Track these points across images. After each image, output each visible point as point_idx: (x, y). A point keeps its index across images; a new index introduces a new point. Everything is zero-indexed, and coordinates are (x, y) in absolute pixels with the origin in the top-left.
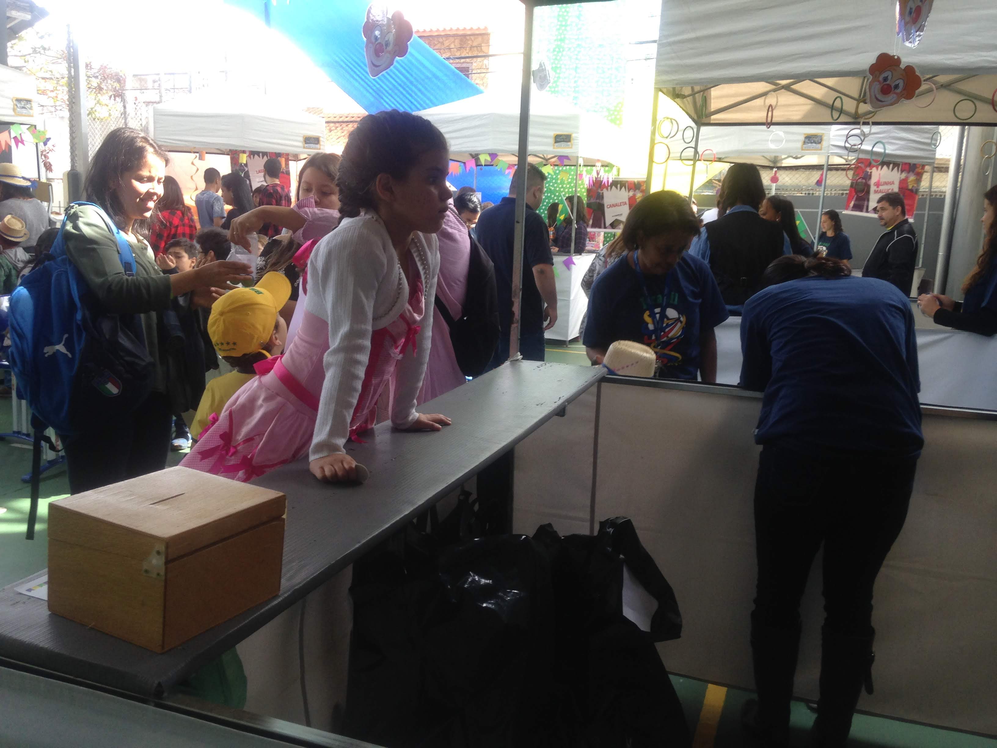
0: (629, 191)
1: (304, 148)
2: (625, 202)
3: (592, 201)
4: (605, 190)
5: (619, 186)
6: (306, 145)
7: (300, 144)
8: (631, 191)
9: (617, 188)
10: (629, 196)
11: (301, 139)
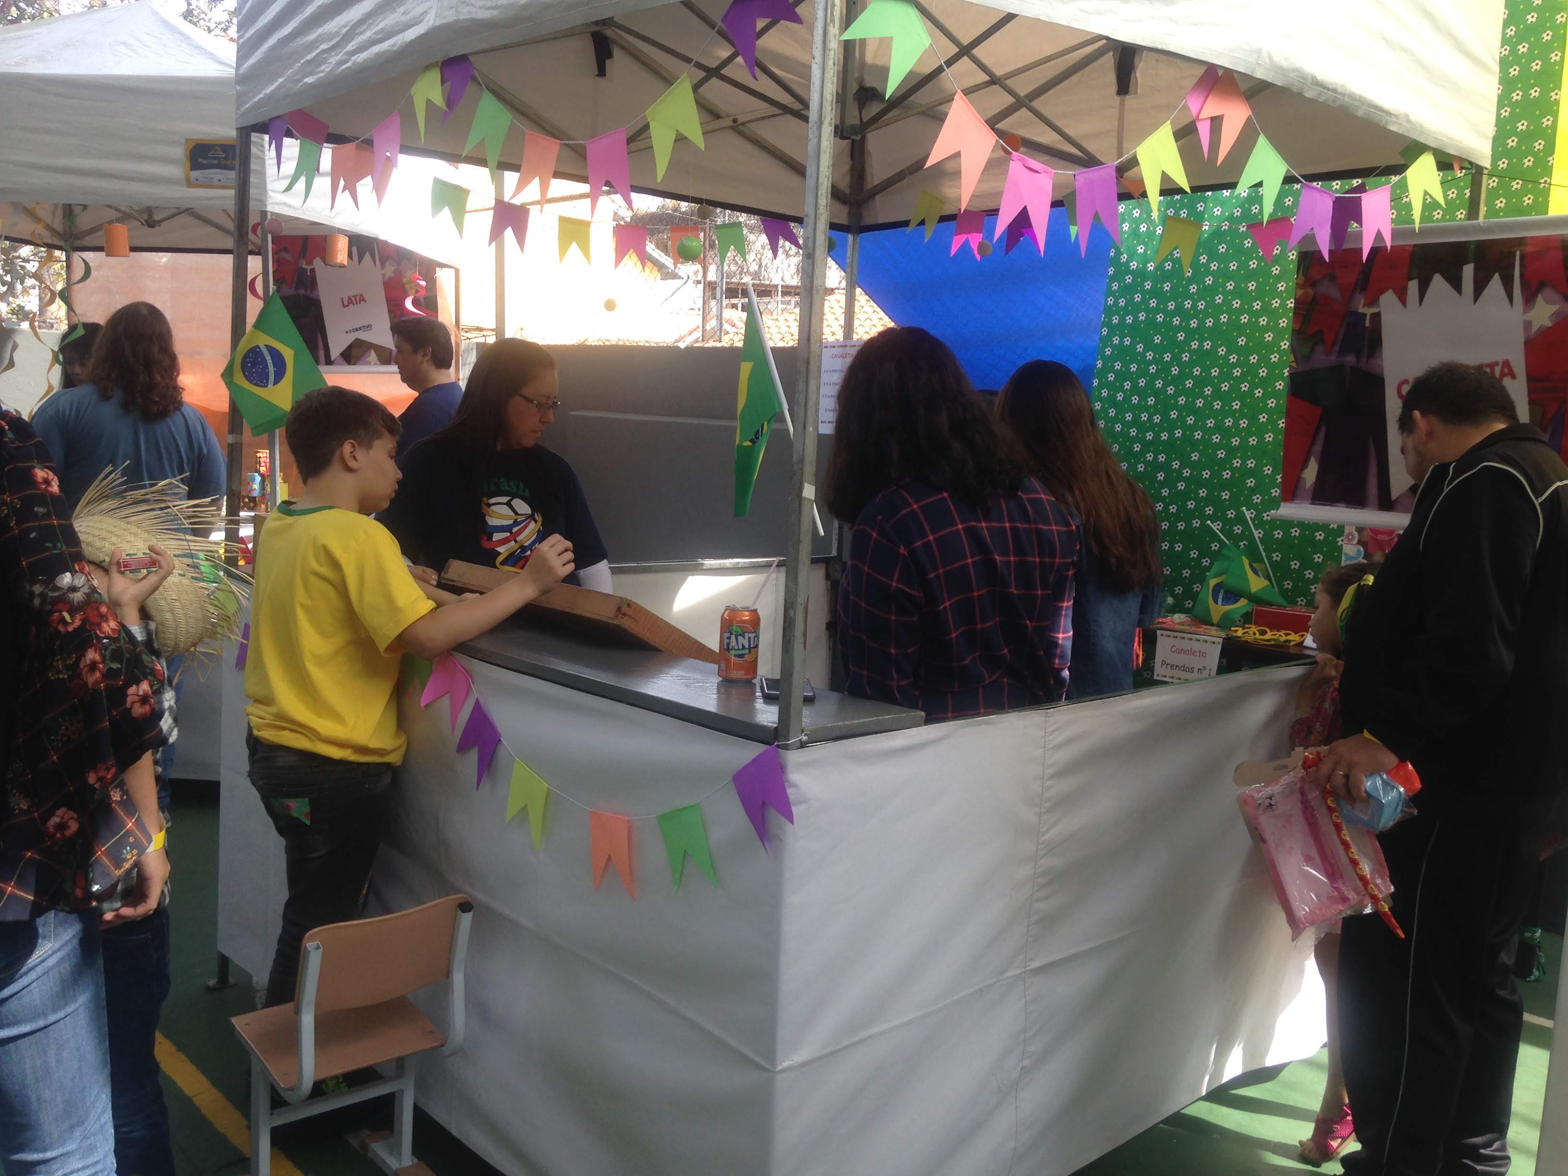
0: (1529, 299)
1: (190, 184)
2: (1506, 363)
3: (1323, 359)
4: (1388, 299)
5: (1468, 271)
6: (195, 174)
7: (176, 171)
8: (1540, 298)
9: (1456, 284)
10: (1528, 324)
11: (180, 152)
